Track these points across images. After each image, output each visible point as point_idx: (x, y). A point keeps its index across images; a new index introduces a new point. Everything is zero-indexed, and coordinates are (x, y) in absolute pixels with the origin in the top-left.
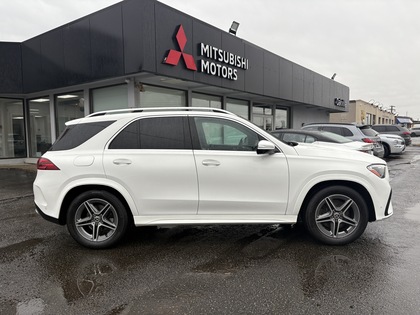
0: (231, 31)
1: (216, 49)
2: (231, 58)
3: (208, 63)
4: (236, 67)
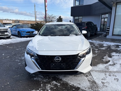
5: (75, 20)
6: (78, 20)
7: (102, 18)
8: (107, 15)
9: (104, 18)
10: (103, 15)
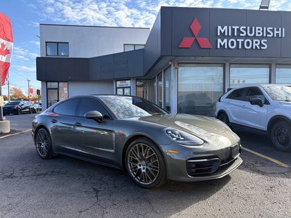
0: (261, 7)
1: (236, 28)
2: (259, 31)
3: (225, 40)
4: (266, 37)
5: (47, 89)
6: (58, 89)
7: (117, 88)
8: (128, 83)
9: (123, 88)
10: (118, 83)
